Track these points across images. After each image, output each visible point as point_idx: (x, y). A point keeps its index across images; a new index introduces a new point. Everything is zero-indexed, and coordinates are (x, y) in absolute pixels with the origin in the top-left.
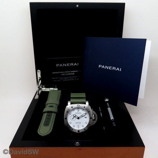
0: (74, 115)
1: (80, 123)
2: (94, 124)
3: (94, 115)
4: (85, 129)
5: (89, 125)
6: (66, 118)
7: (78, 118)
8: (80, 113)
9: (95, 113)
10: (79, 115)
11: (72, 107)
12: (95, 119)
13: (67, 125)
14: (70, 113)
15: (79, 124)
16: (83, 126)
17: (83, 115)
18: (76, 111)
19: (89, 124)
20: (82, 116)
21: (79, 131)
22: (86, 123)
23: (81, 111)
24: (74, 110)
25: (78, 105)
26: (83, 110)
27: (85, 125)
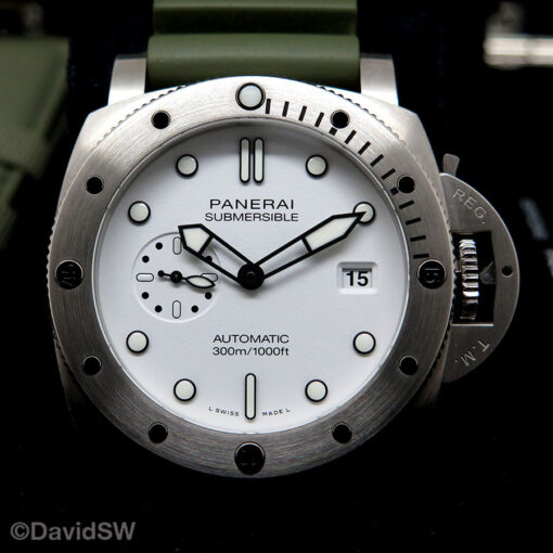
0: (196, 239)
1: (272, 345)
2: (470, 360)
3: (467, 244)
4: (342, 433)
5: (409, 367)
6: (74, 276)
7: (251, 279)
8: (278, 211)
9: (484, 210)
10: (254, 241)
11: (161, 120)
12: (487, 291)
13: (92, 367)
14: (140, 212)
15: (253, 363)
16: (317, 391)
17: (316, 241)
18: (220, 175)
19: (402, 363)
20: (310, 252)
21: (250, 454)
22: (364, 343)
23: (284, 175)
24: (188, 165)
25: (251, 96)
26: (316, 166)
27: (352, 380)
